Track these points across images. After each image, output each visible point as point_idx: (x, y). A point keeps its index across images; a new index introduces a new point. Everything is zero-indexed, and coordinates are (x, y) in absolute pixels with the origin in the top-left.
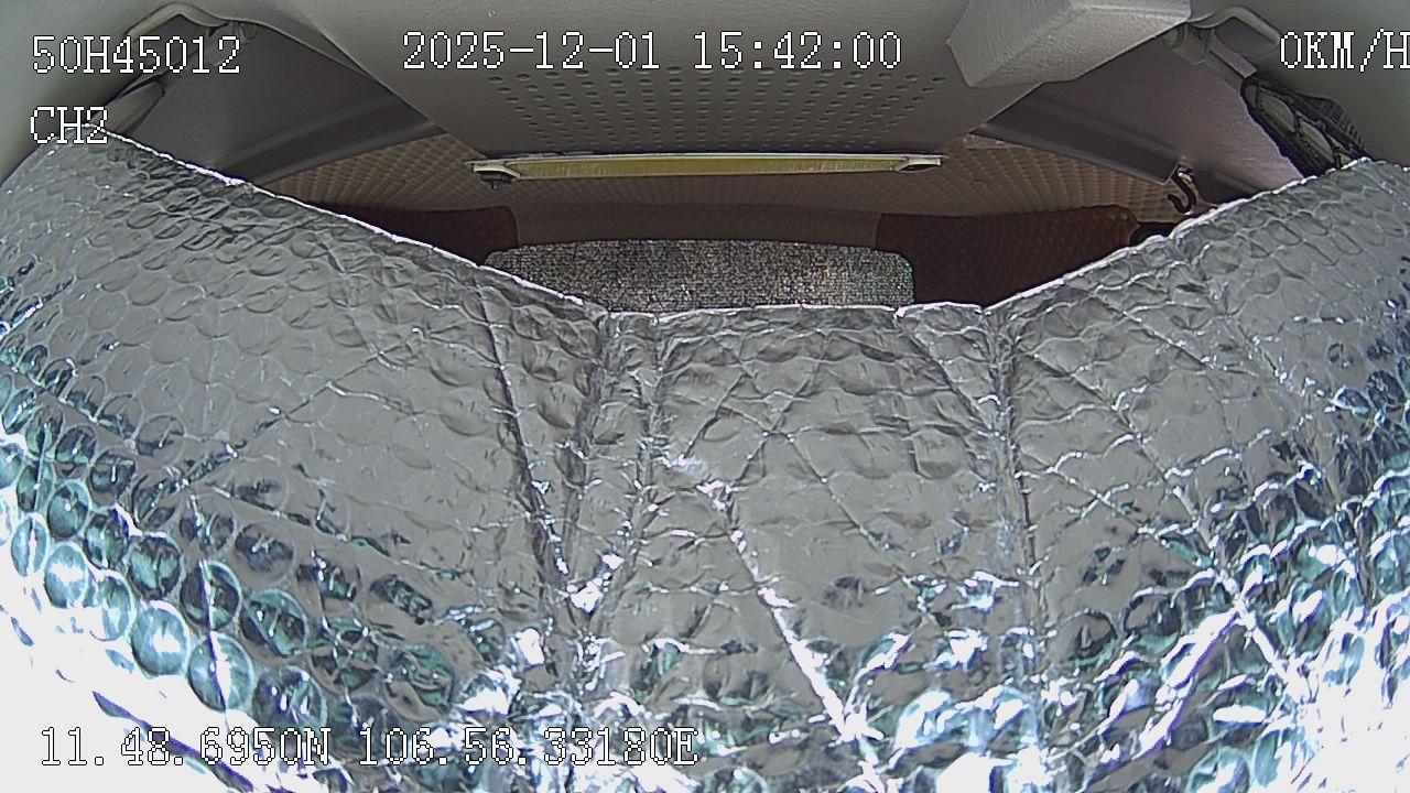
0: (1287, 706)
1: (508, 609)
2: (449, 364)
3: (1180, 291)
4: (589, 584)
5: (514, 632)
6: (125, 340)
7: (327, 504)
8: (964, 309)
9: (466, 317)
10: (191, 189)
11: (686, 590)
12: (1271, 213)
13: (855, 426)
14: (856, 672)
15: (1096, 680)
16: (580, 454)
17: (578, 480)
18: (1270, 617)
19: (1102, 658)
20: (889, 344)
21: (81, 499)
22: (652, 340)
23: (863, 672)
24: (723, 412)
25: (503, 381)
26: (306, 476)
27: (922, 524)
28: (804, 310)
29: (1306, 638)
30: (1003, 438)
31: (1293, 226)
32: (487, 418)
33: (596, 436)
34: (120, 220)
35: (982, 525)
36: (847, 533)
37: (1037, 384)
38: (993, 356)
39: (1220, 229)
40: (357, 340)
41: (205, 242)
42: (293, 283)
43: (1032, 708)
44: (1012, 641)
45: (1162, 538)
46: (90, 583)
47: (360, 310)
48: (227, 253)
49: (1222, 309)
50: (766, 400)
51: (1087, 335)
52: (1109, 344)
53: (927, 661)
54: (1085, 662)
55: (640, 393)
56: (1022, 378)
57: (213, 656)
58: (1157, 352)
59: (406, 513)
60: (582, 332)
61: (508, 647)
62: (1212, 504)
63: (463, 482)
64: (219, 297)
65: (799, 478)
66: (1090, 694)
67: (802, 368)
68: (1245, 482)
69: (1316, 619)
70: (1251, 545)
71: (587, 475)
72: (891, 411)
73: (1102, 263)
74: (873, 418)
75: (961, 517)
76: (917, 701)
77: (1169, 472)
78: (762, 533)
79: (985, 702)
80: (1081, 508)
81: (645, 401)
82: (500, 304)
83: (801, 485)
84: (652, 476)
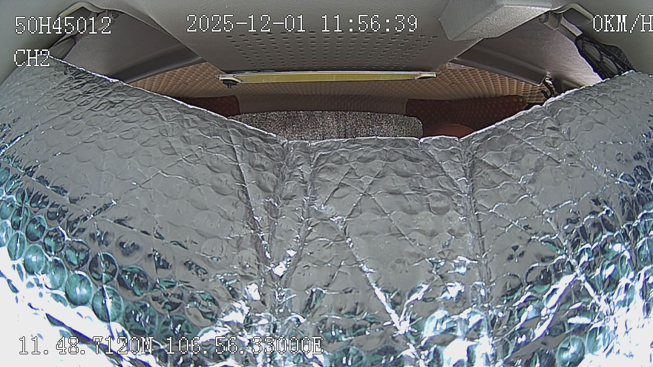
0: (600, 316)
1: (243, 274)
2: (215, 163)
3: (548, 130)
4: (281, 263)
5: (247, 285)
6: (63, 152)
7: (159, 226)
8: (451, 139)
9: (223, 142)
10: (94, 84)
11: (326, 265)
12: (589, 95)
13: (402, 191)
14: (405, 302)
15: (513, 305)
16: (276, 204)
17: (275, 216)
18: (592, 276)
19: (517, 295)
20: (417, 154)
21: (42, 224)
22: (308, 153)
23: (408, 301)
24: (341, 185)
25: (240, 171)
26: (149, 213)
27: (433, 234)
28: (378, 139)
29: (608, 286)
30: (469, 197)
31: (599, 101)
32: (233, 187)
33: (283, 196)
34: (61, 98)
35: (461, 235)
36: (399, 238)
37: (484, 172)
38: (463, 161)
39: (566, 102)
40: (172, 152)
41: (101, 107)
42: (142, 126)
43: (485, 319)
44: (475, 288)
45: (542, 241)
46: (46, 263)
47: (174, 139)
48: (111, 112)
49: (568, 138)
50: (361, 179)
51: (506, 150)
52: (516, 155)
53: (438, 297)
54: (509, 298)
55: (303, 177)
56: (478, 170)
57: (104, 297)
58: (539, 157)
59: (196, 230)
60: (276, 149)
61: (243, 292)
62: (565, 225)
63: (222, 216)
64: (108, 132)
65: (377, 214)
66: (511, 312)
67: (378, 165)
68: (579, 216)
69: (613, 276)
70: (583, 244)
71: (279, 214)
72: (418, 185)
73: (513, 118)
74: (411, 188)
75: (451, 232)
76: (433, 315)
77: (545, 211)
78: (361, 239)
79: (464, 315)
80: (505, 228)
81: (305, 180)
82: (239, 136)
83: (378, 217)
84: (309, 214)
